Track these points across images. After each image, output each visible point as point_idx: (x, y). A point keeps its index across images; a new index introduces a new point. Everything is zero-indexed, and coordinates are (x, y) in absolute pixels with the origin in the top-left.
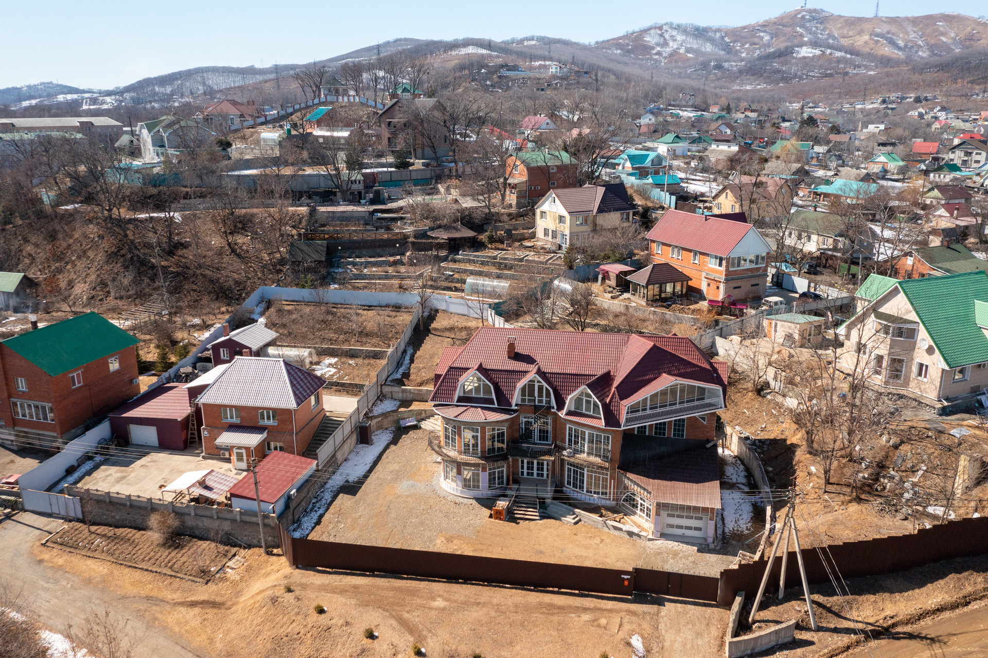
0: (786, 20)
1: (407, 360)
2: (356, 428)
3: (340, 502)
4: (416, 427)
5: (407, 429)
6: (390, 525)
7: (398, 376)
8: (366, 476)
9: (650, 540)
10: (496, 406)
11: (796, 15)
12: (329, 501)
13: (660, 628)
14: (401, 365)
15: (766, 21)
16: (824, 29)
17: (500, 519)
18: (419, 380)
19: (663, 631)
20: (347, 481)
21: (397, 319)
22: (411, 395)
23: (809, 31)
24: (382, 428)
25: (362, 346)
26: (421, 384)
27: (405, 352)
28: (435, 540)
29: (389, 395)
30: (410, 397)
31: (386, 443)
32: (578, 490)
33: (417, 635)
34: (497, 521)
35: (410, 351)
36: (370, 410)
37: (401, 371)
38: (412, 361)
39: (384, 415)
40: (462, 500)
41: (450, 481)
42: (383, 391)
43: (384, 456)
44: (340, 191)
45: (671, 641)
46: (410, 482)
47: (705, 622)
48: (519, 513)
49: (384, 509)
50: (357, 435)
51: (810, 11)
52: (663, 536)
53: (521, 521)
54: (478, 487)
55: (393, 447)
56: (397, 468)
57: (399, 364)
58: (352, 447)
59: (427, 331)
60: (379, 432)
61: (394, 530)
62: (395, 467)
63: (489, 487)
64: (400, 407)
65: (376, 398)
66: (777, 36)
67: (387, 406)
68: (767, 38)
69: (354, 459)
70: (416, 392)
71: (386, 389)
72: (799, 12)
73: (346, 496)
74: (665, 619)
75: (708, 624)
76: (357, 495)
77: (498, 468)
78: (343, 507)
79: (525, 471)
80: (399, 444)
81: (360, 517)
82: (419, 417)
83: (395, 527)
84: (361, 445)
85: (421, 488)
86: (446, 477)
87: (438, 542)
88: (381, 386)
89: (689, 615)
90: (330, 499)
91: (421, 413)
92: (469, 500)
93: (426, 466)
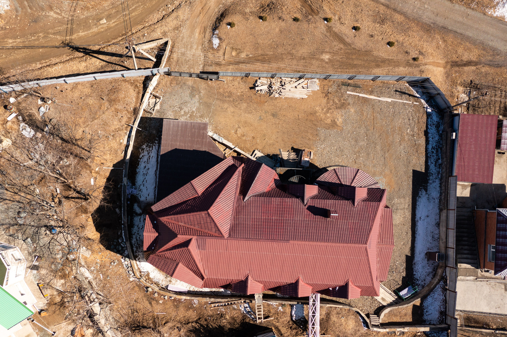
13: (203, 57)
19: (202, 55)
33: (332, 32)
45: (198, 49)
47: (179, 62)
74: (200, 63)
75: (178, 61)
78: (417, 155)
89: (187, 66)
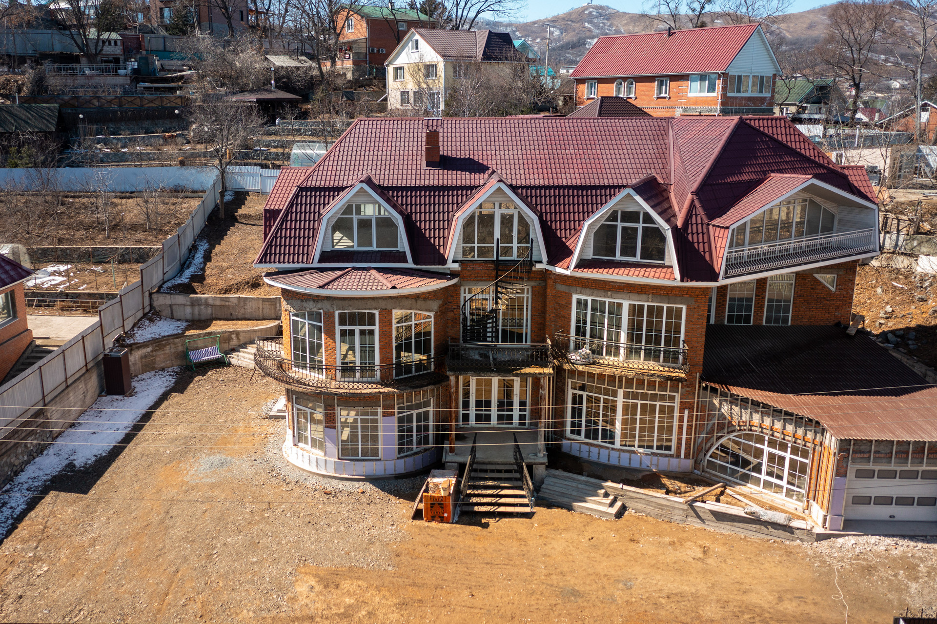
0: (573, 17)
1: (199, 257)
2: (97, 364)
3: (47, 511)
4: (220, 364)
5: (204, 367)
6: (171, 556)
7: (184, 279)
8: (115, 452)
9: (821, 537)
10: (410, 265)
11: (583, 12)
12: (18, 511)
14: (188, 267)
15: (555, 17)
16: (611, 25)
17: (442, 520)
18: (222, 284)
20: (71, 465)
21: (178, 207)
22: (209, 311)
23: (597, 26)
24: (153, 369)
25: (115, 243)
26: (227, 291)
27: (193, 249)
28: (293, 584)
29: (167, 312)
30: (207, 312)
31: (161, 391)
32: (599, 442)
34: (434, 524)
35: (203, 246)
36: (129, 334)
37: (188, 273)
38: (207, 258)
39: (158, 342)
40: (340, 485)
41: (308, 447)
42: (155, 304)
43: (158, 412)
44: (85, 55)
46: (216, 458)
48: (482, 502)
49: (156, 519)
50: (99, 376)
51: (597, 8)
52: (852, 525)
53: (491, 521)
54: (375, 452)
55: (176, 398)
56: (186, 433)
57: (184, 266)
58: (88, 400)
59: (232, 220)
60: (148, 374)
61: (183, 568)
62: (182, 430)
63: (400, 450)
64: (188, 328)
65: (140, 314)
66: (566, 31)
67: (164, 328)
68: (557, 33)
69: (89, 423)
70: (218, 303)
71: (161, 301)
72: (586, 8)
73: (63, 495)
76: (92, 492)
77: (418, 406)
78: (52, 520)
79: (472, 411)
80: (188, 391)
81: (93, 542)
82: (226, 347)
83: (185, 559)
84: (109, 398)
85: (243, 467)
86: (299, 438)
87: (302, 589)
88: (151, 294)
90: (23, 507)
91: (229, 339)
92: (357, 485)
93: (248, 426)
